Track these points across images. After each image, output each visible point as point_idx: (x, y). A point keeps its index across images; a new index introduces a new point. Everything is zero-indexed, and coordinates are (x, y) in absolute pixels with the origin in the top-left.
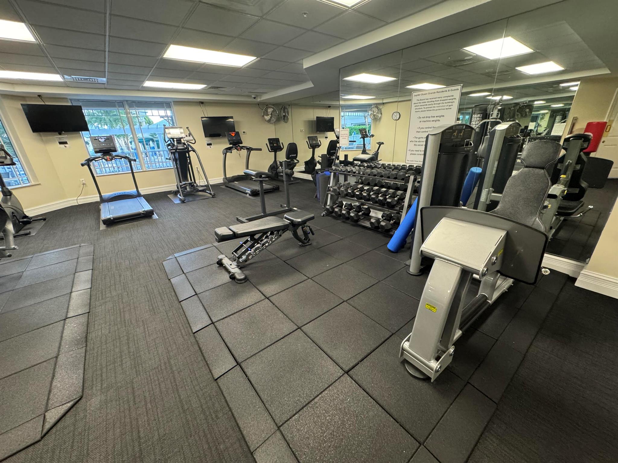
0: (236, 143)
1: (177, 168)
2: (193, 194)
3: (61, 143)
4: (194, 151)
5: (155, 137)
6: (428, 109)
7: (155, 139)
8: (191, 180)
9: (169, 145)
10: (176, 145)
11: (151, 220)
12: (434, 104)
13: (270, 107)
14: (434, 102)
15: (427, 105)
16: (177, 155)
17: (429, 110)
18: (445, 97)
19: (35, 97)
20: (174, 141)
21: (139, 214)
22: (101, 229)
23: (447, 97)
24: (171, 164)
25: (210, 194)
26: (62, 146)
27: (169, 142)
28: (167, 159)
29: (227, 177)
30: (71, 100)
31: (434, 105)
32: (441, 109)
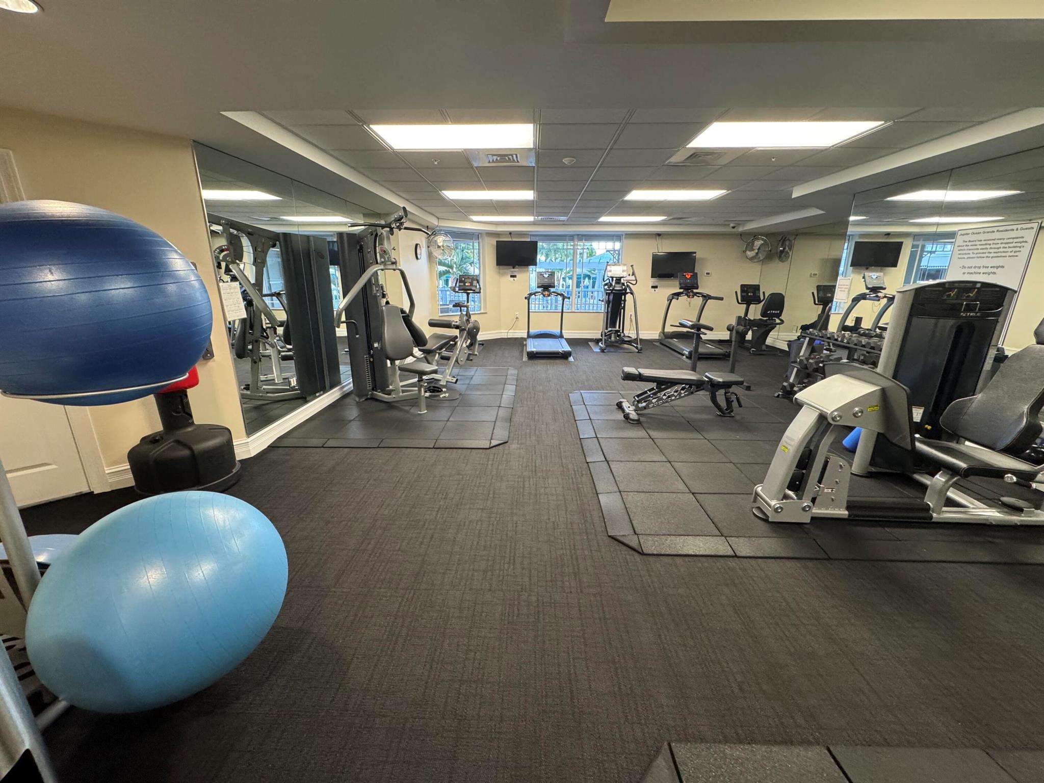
0: (689, 288)
1: (607, 312)
2: (617, 346)
3: (512, 276)
4: (632, 293)
5: (593, 274)
6: (979, 255)
7: (592, 276)
8: (619, 327)
9: (606, 285)
10: (613, 284)
11: (566, 361)
12: (991, 248)
13: (758, 239)
14: (990, 245)
15: (978, 249)
16: (611, 297)
17: (980, 257)
18: (1009, 239)
19: (506, 234)
20: (612, 280)
21: (558, 353)
22: (524, 360)
23: (1013, 238)
24: (602, 307)
25: (637, 348)
26: (512, 279)
27: (608, 281)
28: (600, 300)
29: (666, 331)
30: (531, 235)
31: (989, 250)
32: (1001, 256)
